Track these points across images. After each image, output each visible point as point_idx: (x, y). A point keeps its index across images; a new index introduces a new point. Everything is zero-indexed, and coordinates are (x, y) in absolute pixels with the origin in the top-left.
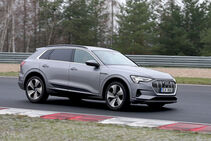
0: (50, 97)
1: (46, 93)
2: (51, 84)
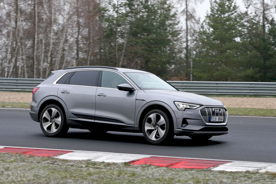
0: (71, 130)
1: (66, 125)
2: (72, 113)
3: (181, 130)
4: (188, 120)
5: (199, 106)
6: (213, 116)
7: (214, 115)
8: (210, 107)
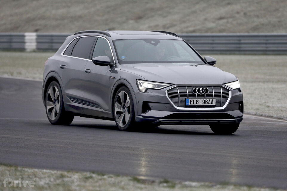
2: (67, 96)
3: (142, 117)
4: (150, 104)
5: (168, 85)
6: (191, 98)
7: (196, 97)
8: (187, 87)
